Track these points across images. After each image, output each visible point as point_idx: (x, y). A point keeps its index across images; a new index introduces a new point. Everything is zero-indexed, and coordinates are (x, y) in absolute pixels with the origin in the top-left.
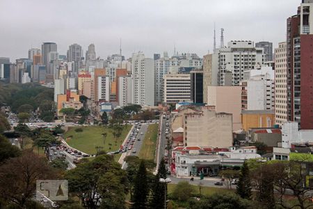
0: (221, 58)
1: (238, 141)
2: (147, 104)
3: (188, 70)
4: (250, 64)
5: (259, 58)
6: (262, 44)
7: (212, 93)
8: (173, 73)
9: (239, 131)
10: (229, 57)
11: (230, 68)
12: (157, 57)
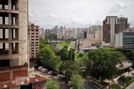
0: (90, 29)
1: (93, 45)
2: (75, 37)
3: (83, 31)
4: (96, 30)
5: (98, 29)
6: (99, 26)
7: (88, 35)
8: (81, 31)
9: (93, 43)
10: (92, 29)
11: (92, 31)
12: (78, 28)
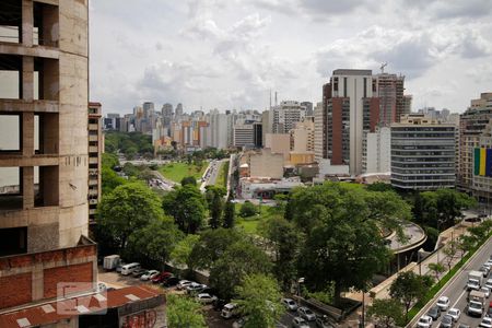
0: (276, 114)
1: (287, 173)
2: (221, 146)
3: (251, 122)
4: (296, 118)
5: (302, 114)
6: (306, 103)
7: (268, 139)
8: (240, 123)
9: (289, 167)
10: (281, 113)
11: (282, 121)
12: (228, 112)
